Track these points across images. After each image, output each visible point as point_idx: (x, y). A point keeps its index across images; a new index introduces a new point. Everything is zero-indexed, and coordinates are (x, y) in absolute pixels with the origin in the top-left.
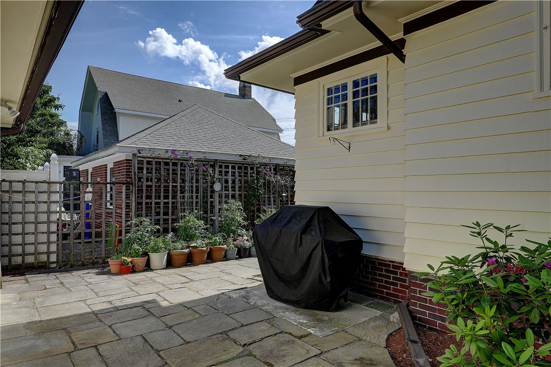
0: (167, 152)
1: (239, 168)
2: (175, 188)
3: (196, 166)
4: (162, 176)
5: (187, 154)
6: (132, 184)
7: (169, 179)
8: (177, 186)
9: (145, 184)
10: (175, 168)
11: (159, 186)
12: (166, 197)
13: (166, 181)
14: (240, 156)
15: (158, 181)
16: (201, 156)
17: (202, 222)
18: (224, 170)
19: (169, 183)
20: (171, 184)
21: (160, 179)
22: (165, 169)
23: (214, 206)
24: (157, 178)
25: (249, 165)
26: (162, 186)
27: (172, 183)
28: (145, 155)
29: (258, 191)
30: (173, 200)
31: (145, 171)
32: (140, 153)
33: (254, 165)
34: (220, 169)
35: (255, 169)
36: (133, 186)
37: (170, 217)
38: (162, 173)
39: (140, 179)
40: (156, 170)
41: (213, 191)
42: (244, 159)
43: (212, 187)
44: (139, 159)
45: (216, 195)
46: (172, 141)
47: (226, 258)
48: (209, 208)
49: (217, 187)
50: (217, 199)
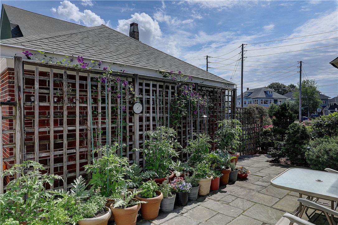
0: (72, 61)
1: (161, 87)
2: (84, 109)
3: (112, 81)
4: (65, 94)
5: (99, 65)
6: (15, 105)
7: (75, 97)
8: (87, 107)
9: (37, 104)
10: (84, 82)
11: (62, 108)
12: (71, 122)
13: (71, 100)
14: (161, 72)
15: (59, 101)
16: (118, 70)
17: (126, 159)
18: (144, 88)
19: (75, 103)
20: (78, 105)
21: (62, 98)
22: (69, 83)
23: (134, 132)
24: (58, 97)
25: (170, 83)
26: (65, 108)
27: (80, 103)
28: (37, 61)
29: (181, 113)
30: (81, 127)
31: (37, 86)
32: (29, 58)
33: (175, 83)
34: (141, 87)
35: (176, 89)
36: (16, 107)
37: (78, 150)
38: (65, 89)
39: (28, 98)
40: (55, 84)
41: (132, 114)
42: (165, 76)
43: (131, 108)
44: (27, 67)
45: (136, 118)
46: (80, 49)
47: (162, 213)
48: (128, 134)
49: (138, 108)
50: (137, 124)
